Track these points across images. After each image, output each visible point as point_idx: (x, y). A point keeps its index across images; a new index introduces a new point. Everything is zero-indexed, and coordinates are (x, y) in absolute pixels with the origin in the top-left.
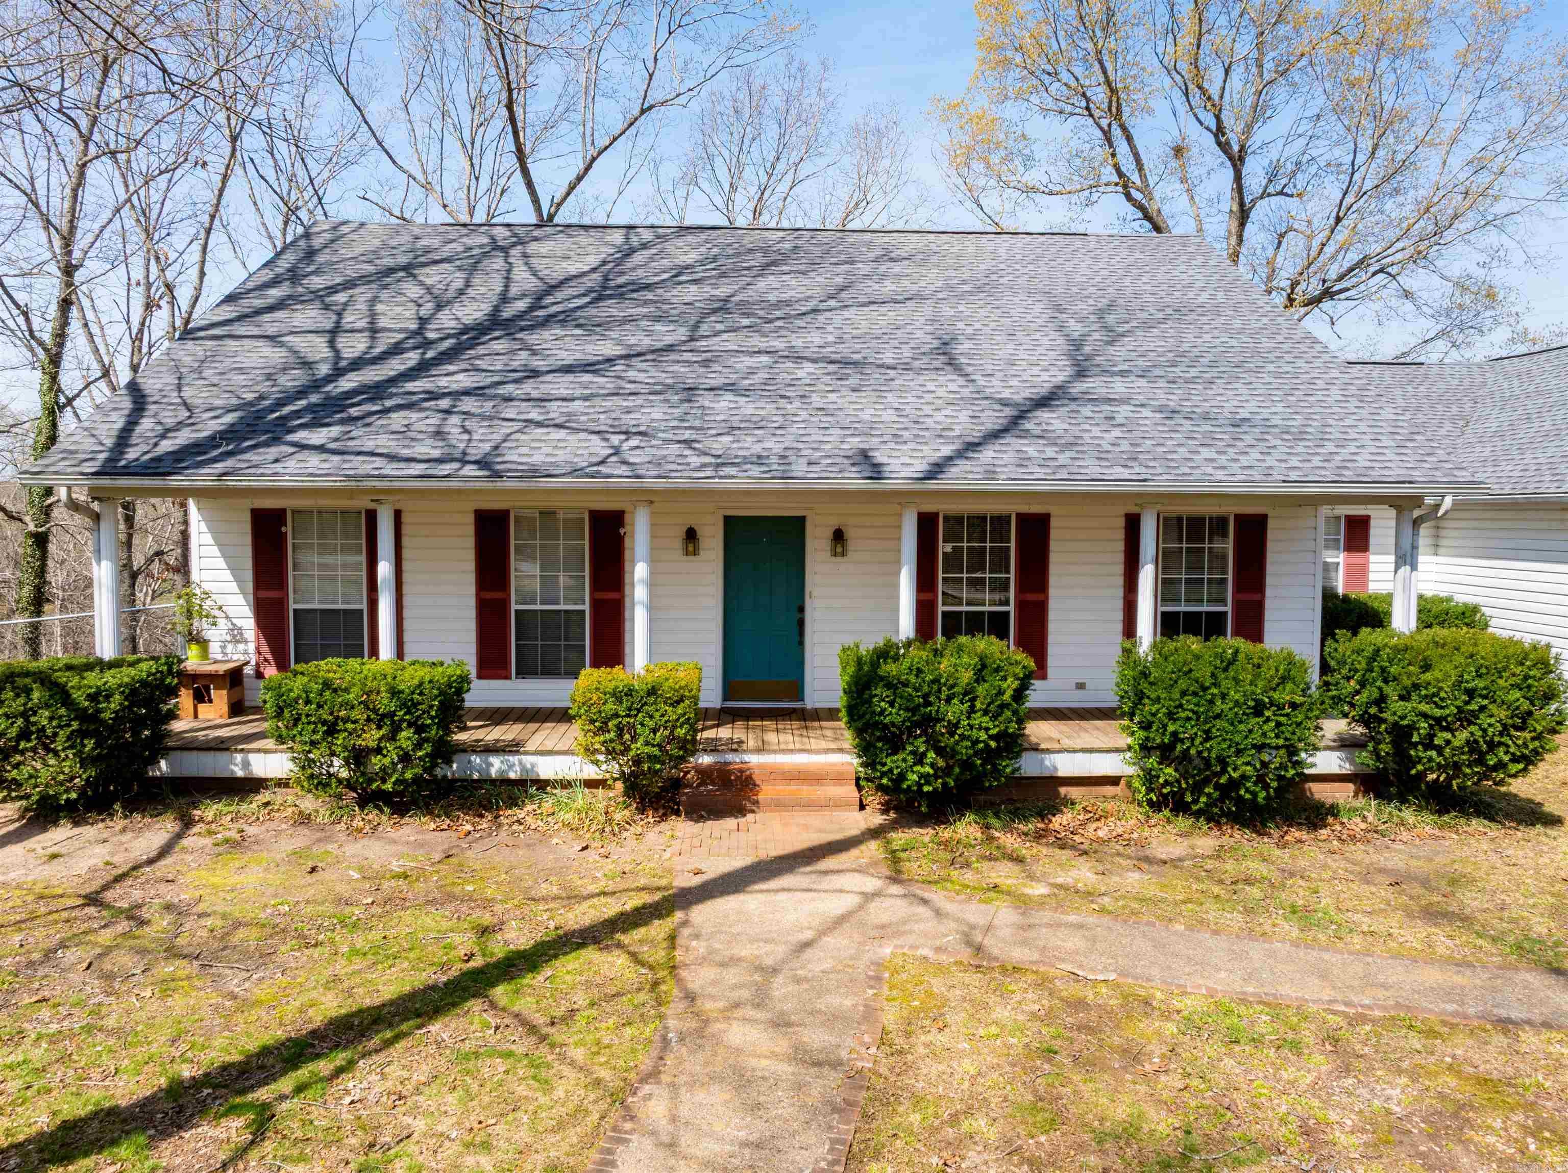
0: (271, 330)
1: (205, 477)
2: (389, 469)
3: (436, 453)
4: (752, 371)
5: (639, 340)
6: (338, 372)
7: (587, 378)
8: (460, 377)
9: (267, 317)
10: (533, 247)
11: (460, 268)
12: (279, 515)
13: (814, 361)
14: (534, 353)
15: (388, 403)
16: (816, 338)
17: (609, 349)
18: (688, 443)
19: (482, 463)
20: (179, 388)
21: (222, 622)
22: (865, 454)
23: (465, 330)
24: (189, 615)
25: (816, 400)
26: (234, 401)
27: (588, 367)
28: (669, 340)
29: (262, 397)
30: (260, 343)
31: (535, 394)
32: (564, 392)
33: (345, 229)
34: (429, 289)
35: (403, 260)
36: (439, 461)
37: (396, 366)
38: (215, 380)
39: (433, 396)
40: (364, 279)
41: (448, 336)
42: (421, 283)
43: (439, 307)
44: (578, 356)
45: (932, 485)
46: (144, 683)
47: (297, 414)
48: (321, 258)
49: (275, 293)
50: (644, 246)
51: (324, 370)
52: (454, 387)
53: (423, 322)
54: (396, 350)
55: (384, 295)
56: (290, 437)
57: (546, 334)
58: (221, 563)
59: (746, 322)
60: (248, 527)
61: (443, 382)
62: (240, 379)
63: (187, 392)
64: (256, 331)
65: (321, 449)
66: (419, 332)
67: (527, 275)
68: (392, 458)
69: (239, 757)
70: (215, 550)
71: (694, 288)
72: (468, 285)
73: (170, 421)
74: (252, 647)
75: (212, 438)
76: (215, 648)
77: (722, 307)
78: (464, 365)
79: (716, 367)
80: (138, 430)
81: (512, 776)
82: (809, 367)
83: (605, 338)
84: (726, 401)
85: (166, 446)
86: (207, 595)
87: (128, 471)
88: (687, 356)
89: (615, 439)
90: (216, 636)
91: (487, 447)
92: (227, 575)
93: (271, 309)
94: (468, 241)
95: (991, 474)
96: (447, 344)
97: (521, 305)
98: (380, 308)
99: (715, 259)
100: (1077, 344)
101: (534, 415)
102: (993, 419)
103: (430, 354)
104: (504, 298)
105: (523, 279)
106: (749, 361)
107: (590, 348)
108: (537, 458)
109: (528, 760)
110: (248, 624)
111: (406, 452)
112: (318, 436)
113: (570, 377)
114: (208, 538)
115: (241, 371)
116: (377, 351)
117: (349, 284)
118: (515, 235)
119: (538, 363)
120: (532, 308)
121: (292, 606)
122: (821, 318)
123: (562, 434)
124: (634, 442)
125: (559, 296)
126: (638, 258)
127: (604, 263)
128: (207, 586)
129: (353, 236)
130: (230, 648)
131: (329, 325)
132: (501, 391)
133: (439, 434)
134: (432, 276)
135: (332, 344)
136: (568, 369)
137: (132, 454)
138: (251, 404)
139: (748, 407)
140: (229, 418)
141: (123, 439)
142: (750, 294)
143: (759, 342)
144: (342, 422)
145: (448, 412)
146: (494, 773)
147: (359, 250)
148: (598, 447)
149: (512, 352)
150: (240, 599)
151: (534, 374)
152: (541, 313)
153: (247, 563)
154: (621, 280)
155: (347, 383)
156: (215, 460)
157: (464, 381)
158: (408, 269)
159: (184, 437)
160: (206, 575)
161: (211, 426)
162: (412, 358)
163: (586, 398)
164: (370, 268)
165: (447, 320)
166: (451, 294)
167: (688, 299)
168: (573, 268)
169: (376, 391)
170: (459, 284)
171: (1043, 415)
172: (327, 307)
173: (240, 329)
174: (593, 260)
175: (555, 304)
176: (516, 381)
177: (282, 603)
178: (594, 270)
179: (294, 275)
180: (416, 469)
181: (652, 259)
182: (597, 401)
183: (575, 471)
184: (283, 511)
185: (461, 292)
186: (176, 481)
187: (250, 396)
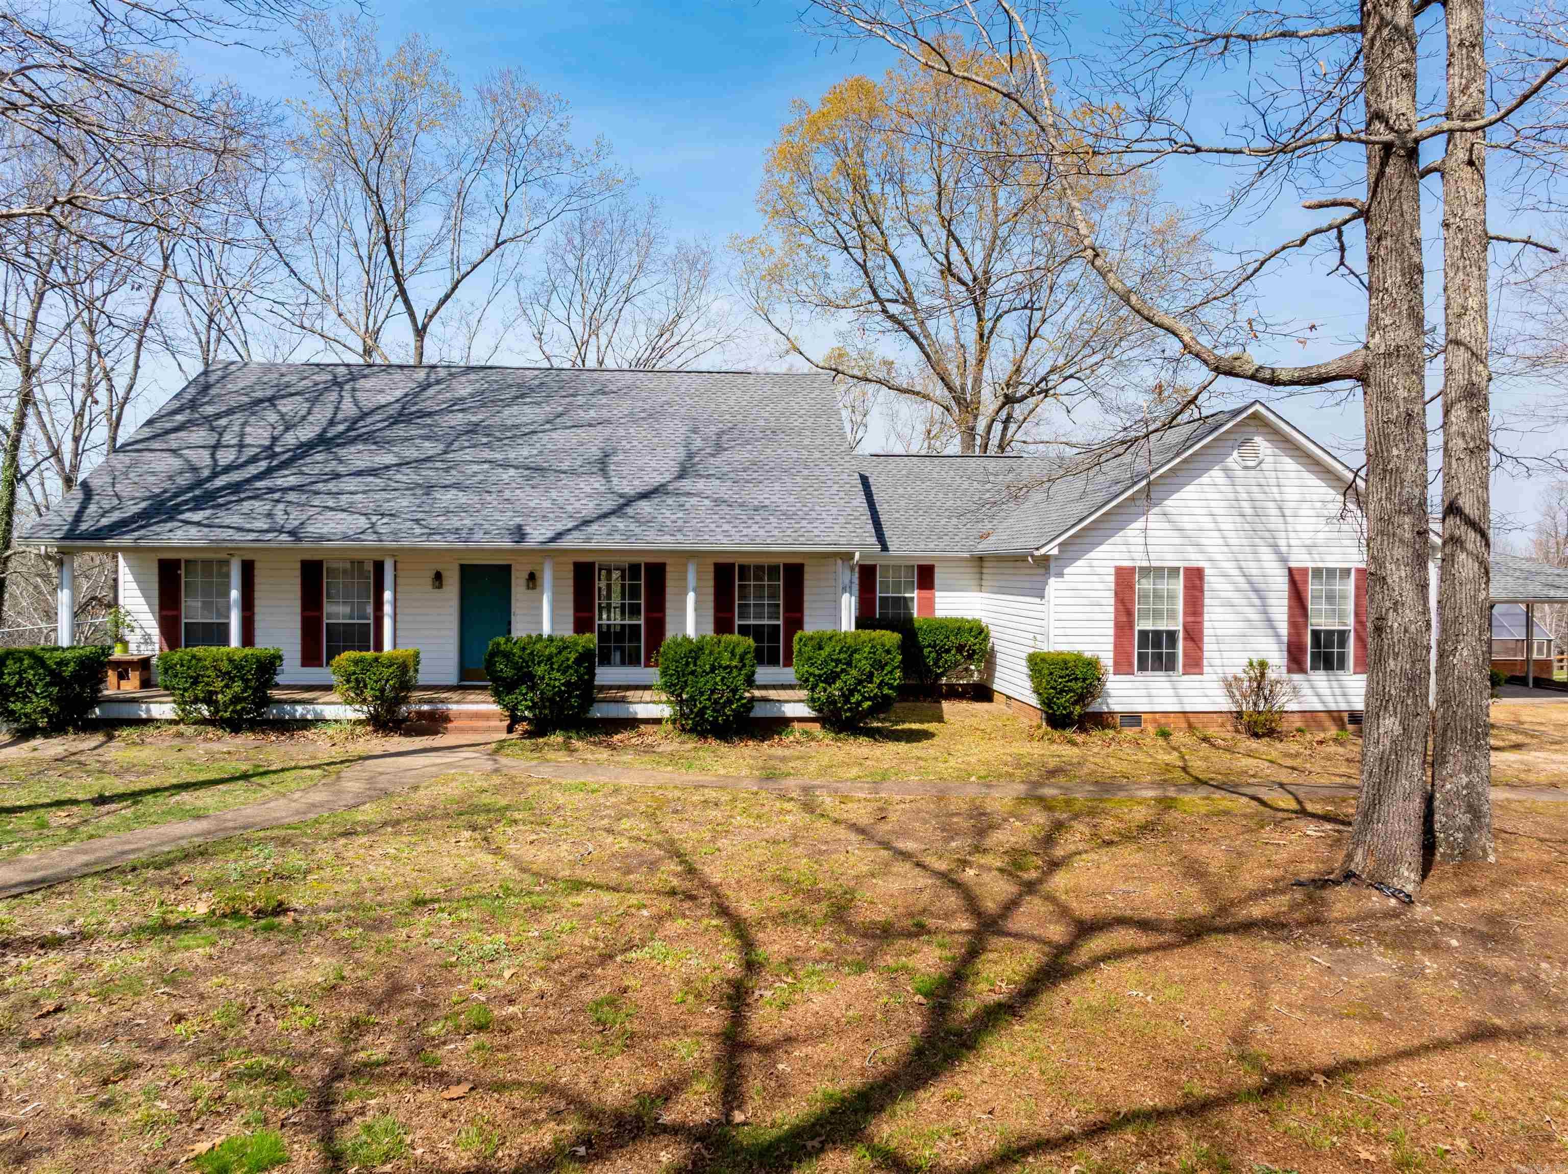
0: (174, 445)
1: (126, 540)
2: (238, 536)
3: (266, 527)
4: (475, 474)
5: (411, 453)
6: (215, 475)
7: (371, 479)
8: (291, 478)
9: (173, 436)
10: (362, 383)
11: (307, 400)
12: (176, 563)
13: (516, 468)
14: (341, 461)
15: (242, 496)
16: (525, 452)
17: (389, 459)
18: (417, 521)
19: (292, 533)
20: (113, 485)
21: (138, 631)
22: (519, 527)
23: (301, 445)
24: (117, 625)
25: (507, 494)
26: (148, 494)
27: (373, 472)
28: (430, 453)
29: (165, 491)
30: (164, 455)
31: (334, 490)
32: (353, 489)
33: (233, 368)
34: (282, 416)
35: (269, 393)
36: (267, 531)
37: (252, 470)
38: (136, 479)
39: (271, 491)
40: (241, 408)
41: (289, 450)
42: (279, 412)
43: (287, 429)
44: (369, 464)
45: (553, 545)
46: (88, 658)
47: (186, 502)
48: (213, 392)
49: (179, 418)
50: (438, 382)
51: (206, 473)
52: (286, 485)
53: (275, 439)
54: (254, 459)
55: (252, 419)
56: (181, 517)
57: (353, 449)
58: (138, 593)
59: (485, 440)
60: (155, 571)
61: (280, 482)
62: (151, 479)
63: (118, 488)
64: (165, 446)
65: (198, 524)
66: (270, 447)
67: (351, 405)
68: (240, 529)
69: (144, 706)
70: (135, 586)
71: (460, 415)
72: (309, 413)
73: (107, 507)
74: (157, 647)
75: (133, 517)
76: (132, 647)
77: (473, 429)
78: (295, 470)
79: (454, 472)
80: (88, 511)
81: (309, 717)
82: (512, 471)
83: (390, 451)
84: (452, 493)
85: (105, 521)
86: (128, 613)
87: (81, 537)
88: (438, 465)
89: (374, 519)
90: (133, 639)
91: (297, 523)
92: (142, 600)
93: (176, 430)
94: (316, 378)
95: (588, 540)
96: (286, 456)
97: (341, 428)
98: (248, 429)
99: (483, 392)
100: (690, 456)
101: (330, 504)
102: (609, 504)
103: (275, 463)
104: (332, 423)
105: (348, 408)
106: (475, 468)
107: (377, 459)
108: (325, 530)
109: (319, 708)
110: (155, 632)
111: (248, 526)
112: (197, 516)
113: (359, 479)
114: (130, 577)
115: (153, 473)
116: (241, 460)
117: (230, 412)
118: (351, 373)
119: (341, 469)
120: (348, 430)
121: (184, 621)
122: (535, 438)
123: (344, 515)
124: (385, 520)
125: (369, 420)
126: (431, 392)
127: (406, 395)
128: (128, 608)
129: (238, 374)
130: (143, 647)
131: (212, 442)
132: (314, 487)
133: (270, 515)
134: (286, 406)
135: (213, 456)
136: (359, 473)
137: (84, 526)
138: (158, 495)
139: (463, 498)
140: (143, 505)
141: (78, 517)
142: (497, 420)
143: (487, 454)
144: (213, 507)
145: (278, 501)
146: (298, 715)
147: (241, 385)
148: (363, 522)
149: (327, 461)
150: (150, 616)
151: (337, 476)
152: (353, 433)
153: (155, 593)
154: (414, 409)
155: (219, 482)
156: (134, 530)
157: (292, 481)
158: (271, 400)
159: (116, 516)
160: (128, 601)
161: (132, 509)
162: (263, 465)
163: (364, 492)
164: (246, 399)
165: (290, 439)
166: (297, 419)
167: (452, 424)
168: (382, 400)
169: (236, 487)
170: (303, 412)
171: (643, 503)
172: (213, 429)
173: (155, 445)
174: (398, 394)
175: (363, 428)
176: (325, 481)
177: (176, 619)
178: (397, 401)
179: (193, 405)
180: (252, 536)
181: (439, 392)
182: (371, 494)
183: (346, 538)
184: (179, 561)
185: (304, 418)
186: (109, 543)
187: (157, 491)
